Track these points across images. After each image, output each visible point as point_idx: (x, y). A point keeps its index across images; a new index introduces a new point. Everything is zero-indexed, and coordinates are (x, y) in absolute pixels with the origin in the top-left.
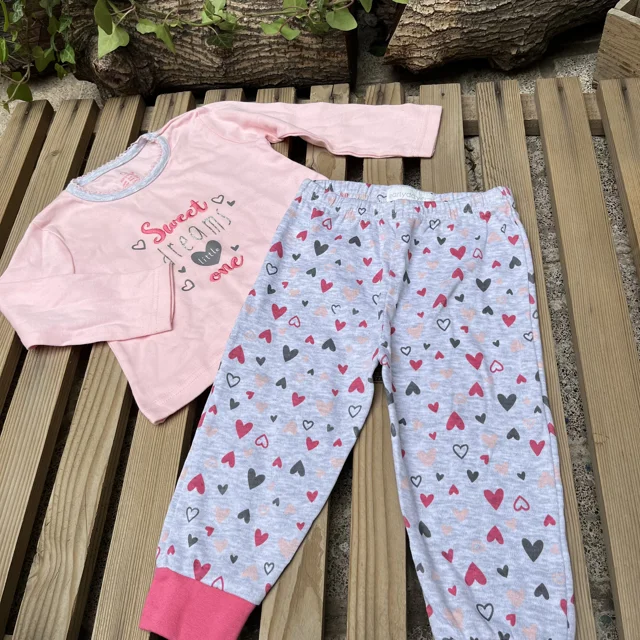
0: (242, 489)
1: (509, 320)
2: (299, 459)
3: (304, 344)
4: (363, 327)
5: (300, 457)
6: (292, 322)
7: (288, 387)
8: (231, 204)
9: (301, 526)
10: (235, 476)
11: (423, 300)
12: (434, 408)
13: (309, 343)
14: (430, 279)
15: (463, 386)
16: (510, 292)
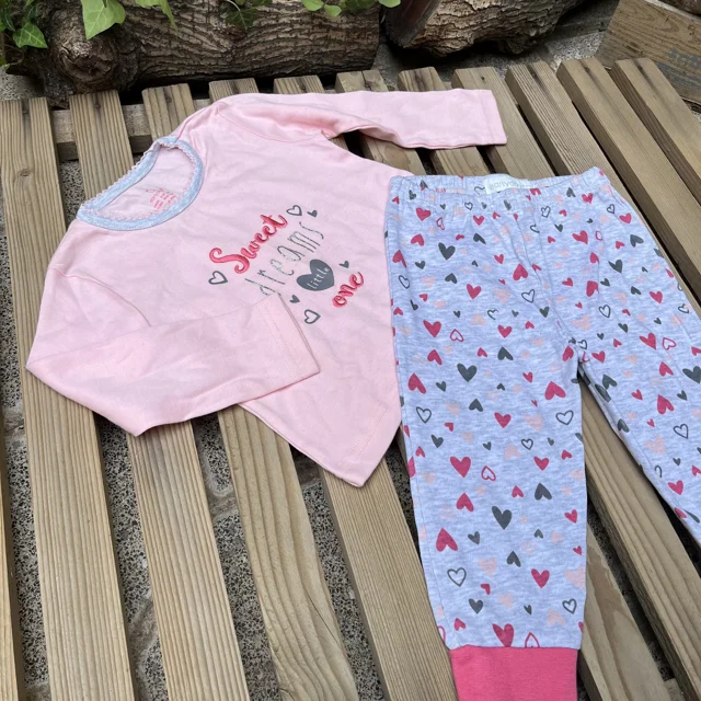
0: (496, 531)
1: (658, 297)
2: (538, 482)
3: (478, 358)
4: (530, 329)
5: (538, 480)
6: (454, 337)
7: (485, 409)
8: (314, 214)
9: (578, 550)
10: (480, 519)
11: (573, 289)
12: (638, 395)
13: (483, 357)
14: (569, 268)
15: (652, 368)
16: (644, 269)
